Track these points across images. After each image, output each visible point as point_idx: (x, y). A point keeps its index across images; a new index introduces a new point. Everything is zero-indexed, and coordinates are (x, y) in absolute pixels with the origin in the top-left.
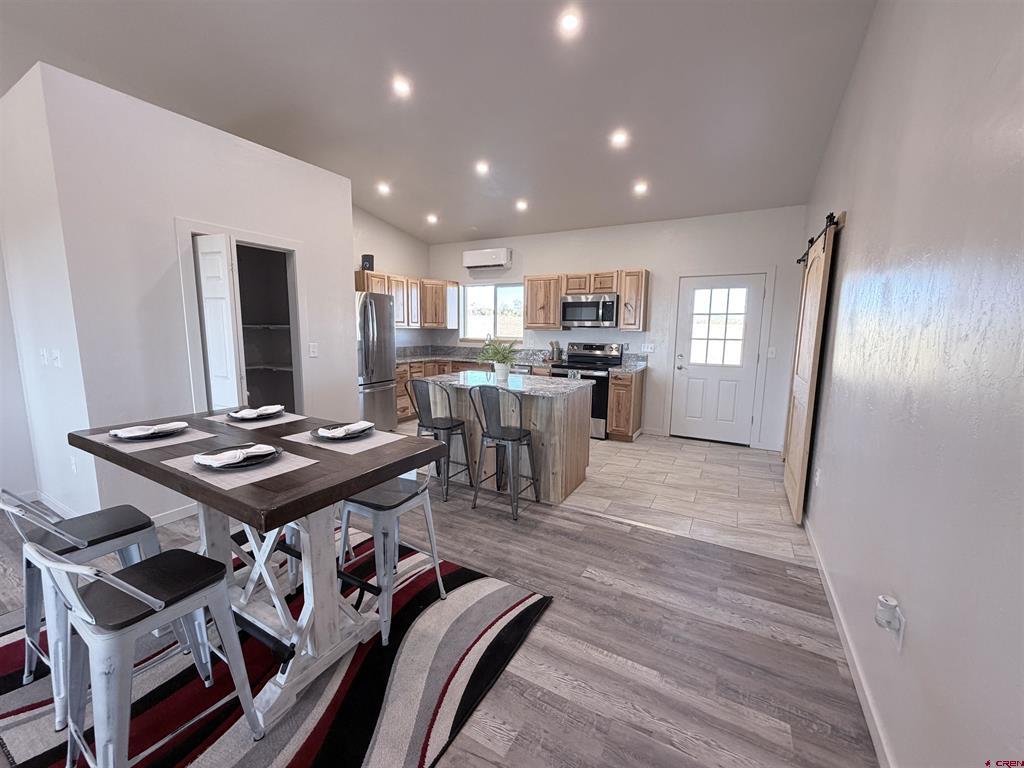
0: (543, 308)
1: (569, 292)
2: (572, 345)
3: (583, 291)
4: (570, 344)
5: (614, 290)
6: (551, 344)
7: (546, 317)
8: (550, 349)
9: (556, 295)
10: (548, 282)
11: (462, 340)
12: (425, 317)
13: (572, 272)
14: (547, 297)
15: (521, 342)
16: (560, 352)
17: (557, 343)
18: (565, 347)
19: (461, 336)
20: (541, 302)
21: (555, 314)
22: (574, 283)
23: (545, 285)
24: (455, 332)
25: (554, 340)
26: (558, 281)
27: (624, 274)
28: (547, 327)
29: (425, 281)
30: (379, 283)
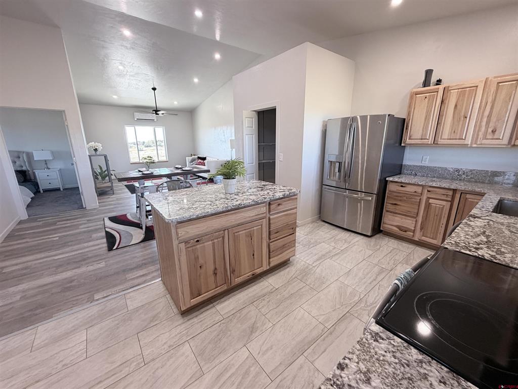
30: (427, 100)
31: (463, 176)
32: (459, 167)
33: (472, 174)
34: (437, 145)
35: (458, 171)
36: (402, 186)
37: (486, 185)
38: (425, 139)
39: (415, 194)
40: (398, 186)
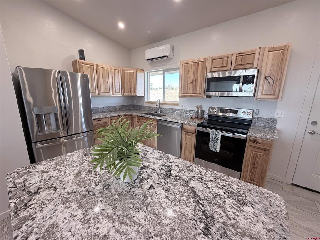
0: (192, 83)
1: (213, 70)
2: (212, 108)
3: (225, 68)
4: (210, 108)
5: (255, 65)
6: (197, 107)
7: (195, 89)
8: (196, 110)
9: (203, 72)
10: (196, 64)
11: (146, 102)
12: (124, 90)
13: (215, 54)
14: (196, 74)
15: (178, 105)
16: (203, 112)
17: (201, 106)
18: (206, 109)
19: (146, 100)
20: (191, 78)
21: (201, 86)
22: (217, 63)
23: (195, 66)
24: (142, 98)
25: (199, 104)
26: (204, 62)
27: (267, 50)
28: (195, 95)
29: (123, 68)
30: (89, 68)
31: (106, 110)
32: (104, 106)
33: (109, 108)
34: (100, 96)
35: (104, 108)
36: (99, 121)
37: (114, 112)
38: (94, 92)
39: (106, 123)
40: (97, 121)
